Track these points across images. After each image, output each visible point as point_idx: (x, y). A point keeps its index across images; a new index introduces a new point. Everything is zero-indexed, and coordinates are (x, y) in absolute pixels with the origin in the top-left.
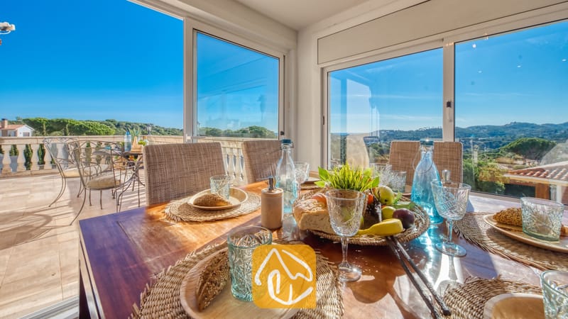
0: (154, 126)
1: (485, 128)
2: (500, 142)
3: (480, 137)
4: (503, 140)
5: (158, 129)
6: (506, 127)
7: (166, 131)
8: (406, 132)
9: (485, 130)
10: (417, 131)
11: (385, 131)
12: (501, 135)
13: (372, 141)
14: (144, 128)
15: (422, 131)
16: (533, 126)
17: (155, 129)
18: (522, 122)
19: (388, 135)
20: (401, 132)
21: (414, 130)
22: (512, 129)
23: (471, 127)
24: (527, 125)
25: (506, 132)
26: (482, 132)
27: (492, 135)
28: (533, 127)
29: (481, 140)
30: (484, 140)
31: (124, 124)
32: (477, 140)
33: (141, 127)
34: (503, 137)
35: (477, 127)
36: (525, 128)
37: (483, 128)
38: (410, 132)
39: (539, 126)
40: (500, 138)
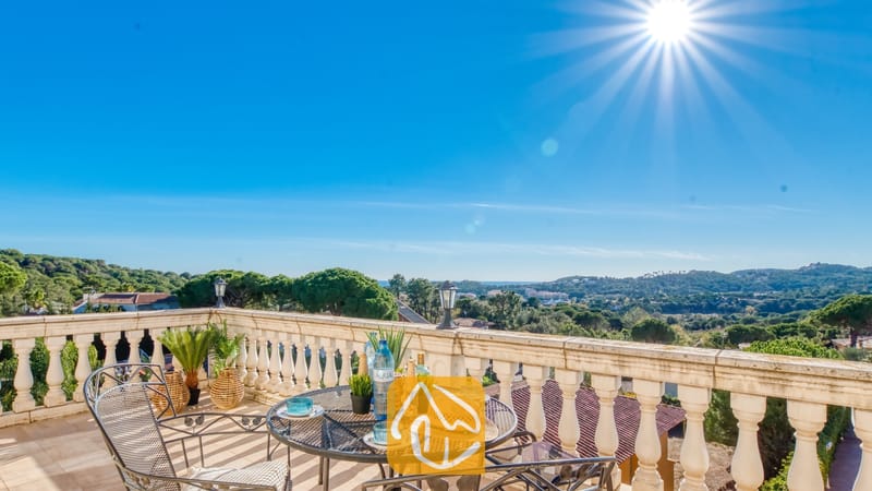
0: (107, 263)
1: (764, 275)
2: (793, 301)
3: (755, 290)
4: (798, 296)
5: (115, 271)
6: (803, 272)
7: (132, 275)
8: (620, 281)
9: (765, 278)
10: (641, 278)
11: (581, 278)
12: (793, 288)
13: (556, 298)
14: (84, 269)
15: (649, 279)
16: (850, 270)
17: (110, 272)
18: (830, 263)
19: (587, 286)
20: (611, 280)
21: (635, 277)
22: (813, 277)
23: (737, 273)
24: (840, 268)
25: (803, 281)
26: (758, 280)
27: (777, 287)
28: (850, 273)
29: (758, 298)
30: (765, 297)
31: (39, 260)
32: (751, 296)
33: (77, 266)
34: (798, 291)
35: (750, 272)
36: (836, 275)
37: (761, 273)
38: (627, 281)
39: (860, 272)
40: (792, 293)
